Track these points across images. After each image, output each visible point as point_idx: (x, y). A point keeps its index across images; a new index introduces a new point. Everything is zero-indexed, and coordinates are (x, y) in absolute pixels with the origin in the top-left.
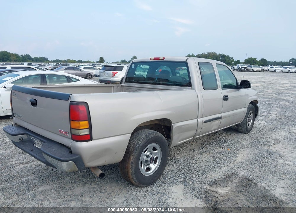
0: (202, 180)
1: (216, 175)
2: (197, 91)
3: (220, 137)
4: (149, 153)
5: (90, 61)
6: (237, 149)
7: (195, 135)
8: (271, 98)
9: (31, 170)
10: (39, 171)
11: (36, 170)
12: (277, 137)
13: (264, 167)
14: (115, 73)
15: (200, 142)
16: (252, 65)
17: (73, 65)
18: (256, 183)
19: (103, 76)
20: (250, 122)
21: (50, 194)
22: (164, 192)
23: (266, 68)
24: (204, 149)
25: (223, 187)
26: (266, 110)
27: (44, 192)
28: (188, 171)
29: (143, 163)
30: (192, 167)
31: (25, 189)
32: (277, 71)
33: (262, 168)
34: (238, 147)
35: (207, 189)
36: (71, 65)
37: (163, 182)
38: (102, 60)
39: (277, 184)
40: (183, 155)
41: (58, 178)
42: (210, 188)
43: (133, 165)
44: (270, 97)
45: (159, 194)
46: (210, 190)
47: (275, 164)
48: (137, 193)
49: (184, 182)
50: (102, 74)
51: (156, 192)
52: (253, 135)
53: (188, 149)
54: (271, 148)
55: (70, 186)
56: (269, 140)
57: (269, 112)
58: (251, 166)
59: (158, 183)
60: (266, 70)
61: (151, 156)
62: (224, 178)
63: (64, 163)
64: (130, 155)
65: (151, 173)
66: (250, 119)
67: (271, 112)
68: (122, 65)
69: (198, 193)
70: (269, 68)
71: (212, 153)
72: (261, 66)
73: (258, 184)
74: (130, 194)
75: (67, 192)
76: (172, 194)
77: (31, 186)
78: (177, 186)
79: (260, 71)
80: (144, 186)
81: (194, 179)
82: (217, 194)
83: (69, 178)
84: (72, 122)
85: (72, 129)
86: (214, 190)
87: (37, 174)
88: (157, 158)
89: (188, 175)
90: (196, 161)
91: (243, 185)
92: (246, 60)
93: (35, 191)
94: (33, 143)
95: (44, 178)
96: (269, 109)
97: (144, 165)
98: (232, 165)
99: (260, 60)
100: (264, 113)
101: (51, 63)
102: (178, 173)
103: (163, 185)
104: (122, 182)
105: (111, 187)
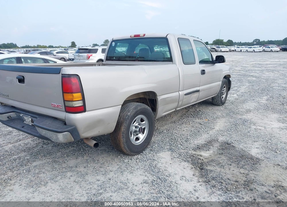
0: (186, 146)
1: (198, 142)
2: (178, 66)
3: (198, 110)
4: (137, 124)
5: (62, 46)
6: (214, 119)
7: (177, 107)
8: (239, 75)
9: (20, 148)
10: (29, 149)
11: (26, 148)
12: (248, 108)
13: (240, 132)
14: (89, 56)
15: (179, 115)
16: (220, 46)
17: (45, 50)
18: (234, 145)
19: (77, 59)
20: (224, 95)
21: (44, 167)
22: (154, 158)
23: (233, 48)
24: (184, 120)
25: (206, 151)
26: (236, 85)
27: (38, 166)
28: (172, 140)
29: (132, 133)
30: (175, 136)
31: (19, 165)
32: (242, 51)
33: (238, 134)
34: (214, 117)
35: (192, 154)
36: (43, 50)
37: (151, 150)
38: (73, 45)
39: (252, 146)
40: (166, 127)
41: (50, 153)
42: (194, 153)
43: (124, 135)
44: (238, 73)
45: (149, 160)
46: (195, 154)
47: (249, 129)
48: (128, 161)
49: (170, 149)
50: (77, 57)
51: (146, 159)
52: (227, 106)
53: (170, 122)
54: (244, 117)
55: (63, 160)
56: (241, 110)
57: (239, 87)
58: (229, 132)
59: (147, 151)
60: (233, 51)
61: (140, 127)
62: (206, 144)
63: (60, 134)
64: (121, 126)
65: (140, 142)
66: (224, 92)
67: (241, 87)
68: (96, 48)
69: (185, 157)
70: (236, 48)
71: (192, 123)
72: (228, 47)
73: (237, 146)
74: (122, 162)
75: (61, 165)
76: (161, 159)
77: (24, 162)
78: (164, 152)
79: (227, 52)
80: (134, 154)
81: (179, 146)
82: (201, 157)
83: (61, 152)
84: (65, 94)
85: (65, 101)
86: (199, 154)
87: (27, 151)
88: (144, 129)
89: (173, 143)
90: (178, 131)
91: (224, 148)
92: (214, 41)
93: (29, 166)
94: (22, 120)
95: (35, 154)
96: (239, 84)
97: (134, 135)
98: (211, 132)
99: (227, 41)
100: (235, 87)
101: (20, 49)
102: (163, 141)
103: (152, 152)
104: (113, 153)
105: (103, 158)
